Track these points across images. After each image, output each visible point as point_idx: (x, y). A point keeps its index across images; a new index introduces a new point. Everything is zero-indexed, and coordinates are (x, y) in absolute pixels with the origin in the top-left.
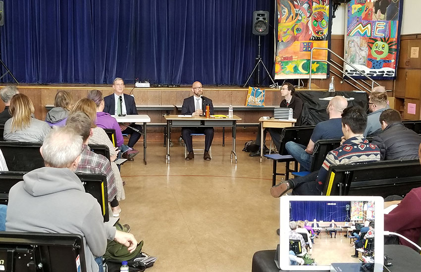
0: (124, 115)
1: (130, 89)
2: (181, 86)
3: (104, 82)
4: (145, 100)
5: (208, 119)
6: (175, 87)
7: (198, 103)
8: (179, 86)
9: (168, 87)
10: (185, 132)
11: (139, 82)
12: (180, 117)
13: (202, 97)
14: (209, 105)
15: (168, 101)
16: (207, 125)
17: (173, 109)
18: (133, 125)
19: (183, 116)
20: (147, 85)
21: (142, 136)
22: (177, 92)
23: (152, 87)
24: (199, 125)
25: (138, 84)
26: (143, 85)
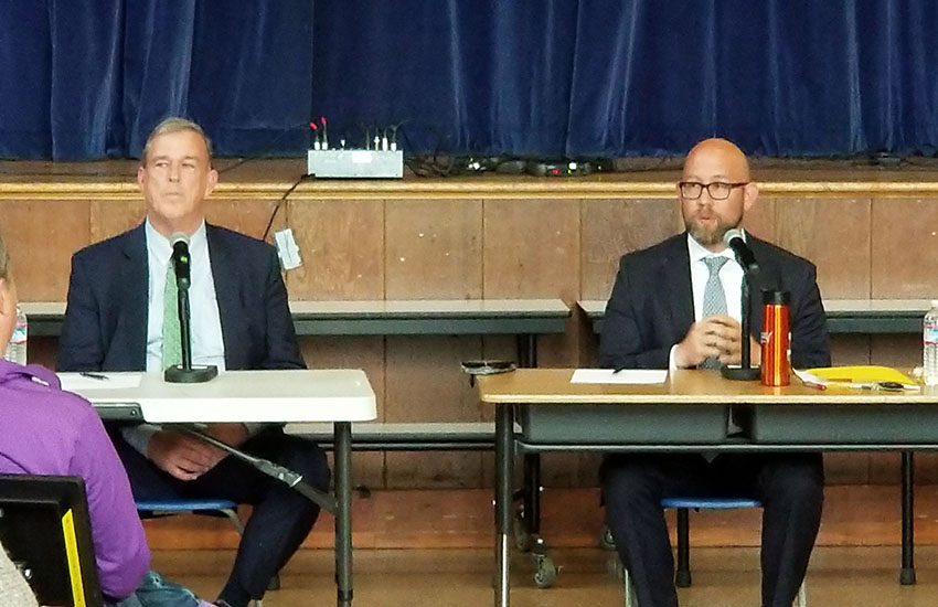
0: (207, 375)
1: (267, 190)
2: (619, 163)
3: (109, 144)
4: (368, 266)
5: (777, 397)
6: (579, 175)
7: (716, 286)
8: (603, 168)
9: (530, 173)
10: (627, 485)
11: (334, 145)
12: (590, 382)
13: (736, 244)
14: (786, 301)
15: (527, 273)
16: (769, 435)
17: (560, 328)
18: (270, 439)
19: (604, 376)
20: (385, 159)
21: (325, 520)
22: (590, 210)
23: (420, 177)
24: (711, 438)
25: (322, 159)
26: (359, 161)
